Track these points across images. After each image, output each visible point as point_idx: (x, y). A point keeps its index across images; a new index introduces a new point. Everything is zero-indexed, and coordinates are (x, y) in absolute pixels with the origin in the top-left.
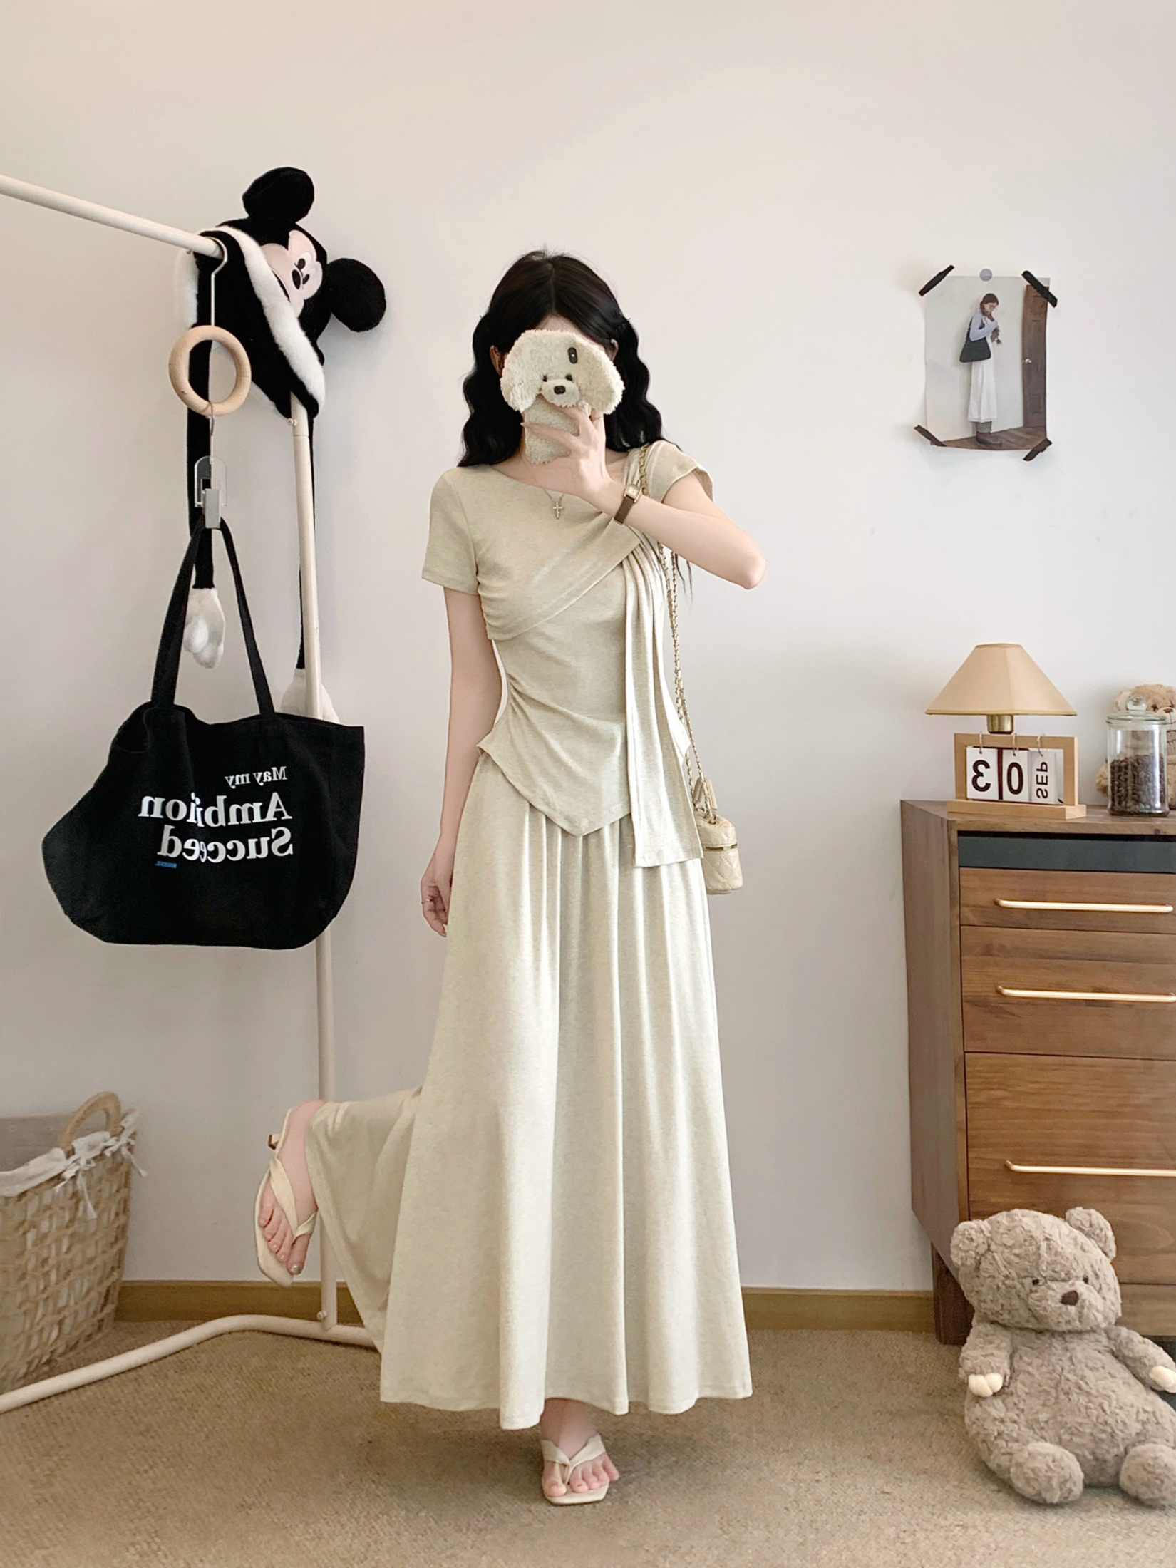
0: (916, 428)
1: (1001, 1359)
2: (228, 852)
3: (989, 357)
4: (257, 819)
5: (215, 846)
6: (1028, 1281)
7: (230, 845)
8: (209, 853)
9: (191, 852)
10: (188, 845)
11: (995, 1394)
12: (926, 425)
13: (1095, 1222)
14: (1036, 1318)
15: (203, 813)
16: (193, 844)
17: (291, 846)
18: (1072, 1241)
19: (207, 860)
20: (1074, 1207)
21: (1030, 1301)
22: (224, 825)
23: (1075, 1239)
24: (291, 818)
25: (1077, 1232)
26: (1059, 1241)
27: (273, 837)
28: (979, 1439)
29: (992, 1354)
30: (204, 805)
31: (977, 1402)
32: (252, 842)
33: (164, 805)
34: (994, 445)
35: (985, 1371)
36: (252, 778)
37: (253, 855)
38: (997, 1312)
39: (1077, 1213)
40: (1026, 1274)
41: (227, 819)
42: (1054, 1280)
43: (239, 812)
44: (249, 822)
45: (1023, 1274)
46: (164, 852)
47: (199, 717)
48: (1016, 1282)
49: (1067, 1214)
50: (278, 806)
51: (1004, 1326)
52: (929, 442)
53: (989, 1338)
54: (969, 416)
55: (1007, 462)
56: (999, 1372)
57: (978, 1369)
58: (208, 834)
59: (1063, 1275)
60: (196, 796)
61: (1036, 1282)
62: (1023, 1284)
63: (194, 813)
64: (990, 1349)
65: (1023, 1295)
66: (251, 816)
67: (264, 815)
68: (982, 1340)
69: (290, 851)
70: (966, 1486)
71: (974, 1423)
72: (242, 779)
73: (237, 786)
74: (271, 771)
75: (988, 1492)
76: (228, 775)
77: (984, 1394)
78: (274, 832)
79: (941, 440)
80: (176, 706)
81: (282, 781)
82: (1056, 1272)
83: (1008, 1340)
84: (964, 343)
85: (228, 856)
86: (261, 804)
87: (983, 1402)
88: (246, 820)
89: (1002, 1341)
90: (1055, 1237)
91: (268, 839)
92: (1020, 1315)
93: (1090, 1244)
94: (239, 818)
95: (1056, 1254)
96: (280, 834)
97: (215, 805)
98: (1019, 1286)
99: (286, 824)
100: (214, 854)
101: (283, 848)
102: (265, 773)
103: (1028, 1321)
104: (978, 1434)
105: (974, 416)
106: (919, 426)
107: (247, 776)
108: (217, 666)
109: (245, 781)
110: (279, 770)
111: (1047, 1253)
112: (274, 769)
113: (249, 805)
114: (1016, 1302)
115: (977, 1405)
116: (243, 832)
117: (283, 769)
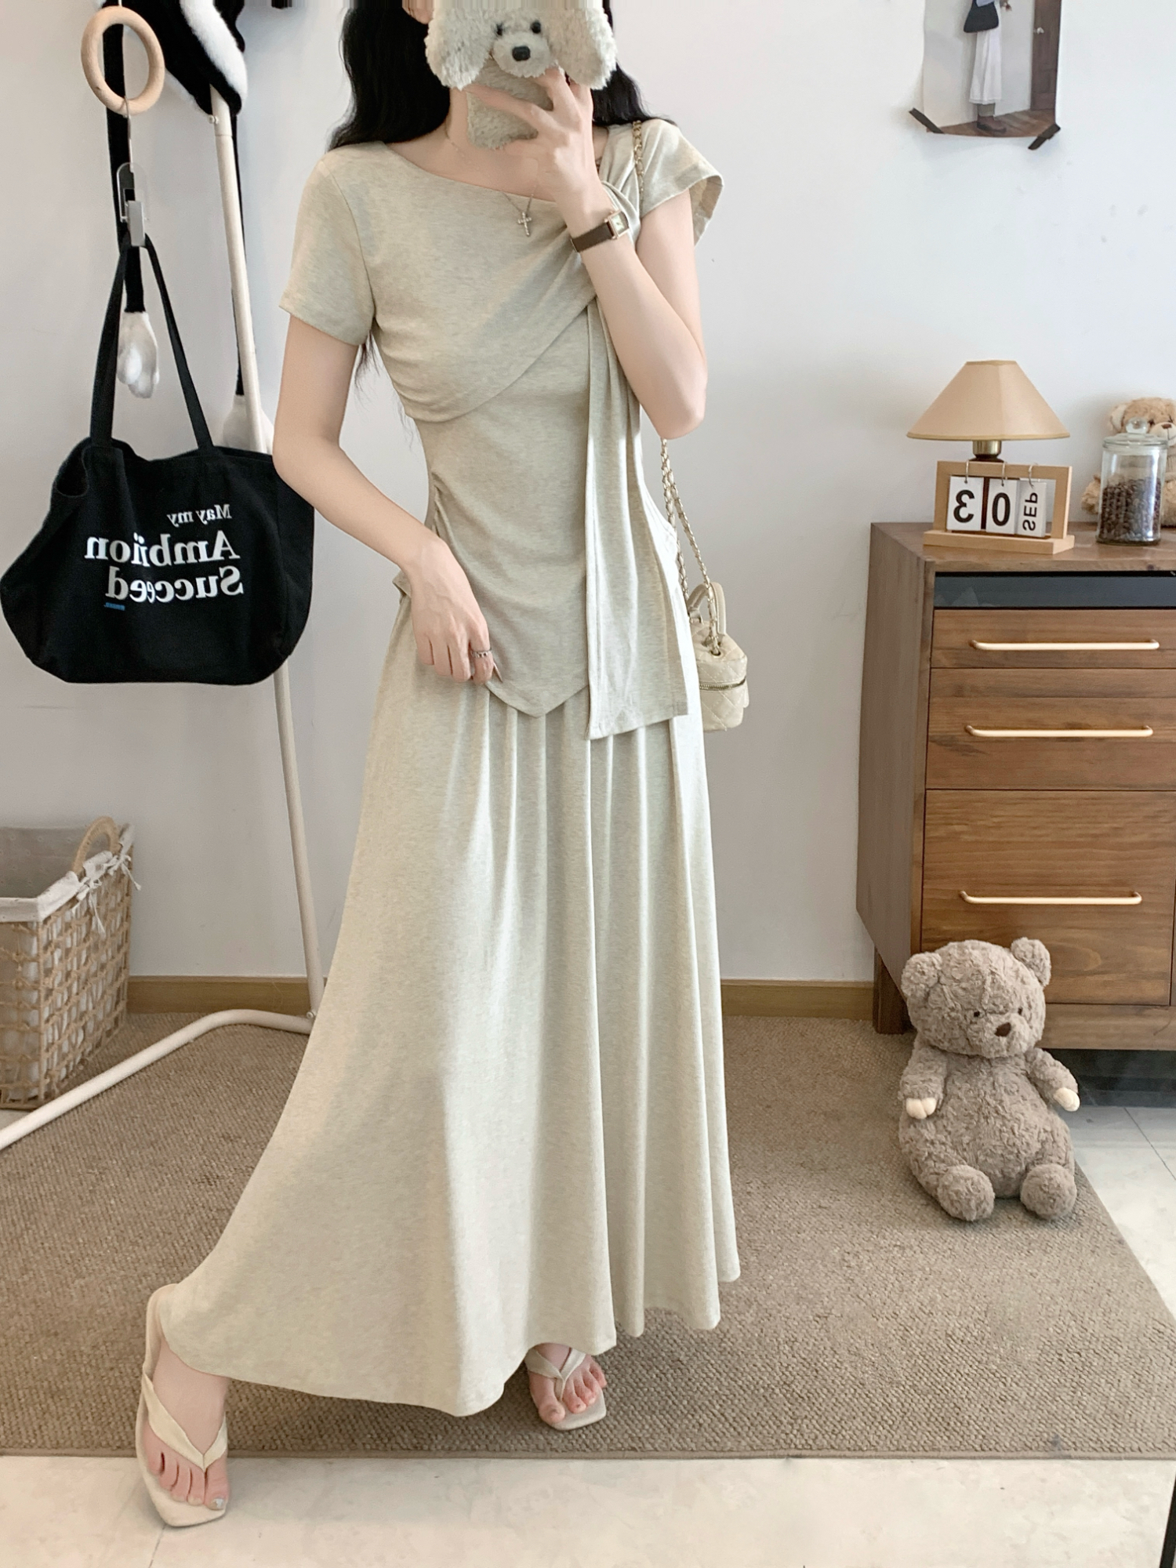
0: (911, 112)
1: (937, 1086)
2: (176, 591)
3: (994, 23)
4: (204, 558)
5: (163, 586)
6: (972, 1013)
7: (178, 585)
8: (157, 593)
9: (138, 594)
10: (134, 586)
11: (929, 1117)
12: (923, 109)
13: (1037, 952)
14: (971, 1046)
15: (147, 553)
16: (140, 586)
17: (241, 585)
18: (1014, 974)
19: (156, 600)
20: (1019, 937)
21: (969, 1031)
22: (170, 564)
23: (1017, 971)
24: (238, 557)
25: (1019, 964)
26: (1003, 976)
27: (222, 575)
28: (911, 1158)
29: (930, 1080)
30: (148, 544)
31: (911, 1123)
32: (200, 581)
33: (108, 546)
34: (996, 131)
35: (922, 1095)
36: (195, 517)
37: (202, 594)
38: (940, 1040)
39: (1023, 944)
40: (969, 1007)
41: (173, 558)
42: (993, 1012)
43: (184, 551)
44: (196, 561)
45: (966, 1006)
46: (111, 594)
47: (138, 453)
48: (959, 1015)
49: (1013, 945)
50: (225, 545)
51: (944, 1052)
52: (925, 128)
53: (928, 1064)
54: (971, 97)
55: (1008, 151)
56: (934, 1096)
57: (916, 1094)
58: (155, 574)
59: (1002, 1008)
60: (139, 535)
61: (977, 1014)
62: (965, 1016)
63: (138, 553)
64: (929, 1074)
65: (964, 1026)
66: (197, 554)
67: (210, 553)
68: (921, 1065)
69: (240, 590)
70: (899, 1200)
71: (908, 1142)
72: (185, 517)
73: (180, 524)
74: (215, 509)
75: (919, 1207)
76: (170, 513)
77: (919, 1117)
78: (222, 571)
79: (938, 125)
80: (114, 440)
81: (227, 519)
82: (994, 1004)
83: (945, 1065)
84: (968, 10)
85: (177, 596)
86: (206, 543)
87: (917, 1124)
88: (192, 559)
89: (940, 1066)
90: (1000, 972)
91: (216, 577)
92: (959, 1045)
93: (1029, 975)
94: (185, 557)
95: (1000, 988)
96: (229, 573)
97: (160, 543)
98: (962, 1018)
99: (234, 563)
100: (162, 593)
101: (233, 587)
102: (208, 512)
103: (963, 1049)
104: (911, 1152)
105: (976, 97)
106: (914, 110)
107: (190, 514)
108: (153, 395)
109: (188, 518)
110: (222, 508)
111: (991, 987)
112: (218, 507)
113: (195, 544)
114: (957, 1032)
115: (912, 1126)
116: (191, 572)
117: (226, 506)
